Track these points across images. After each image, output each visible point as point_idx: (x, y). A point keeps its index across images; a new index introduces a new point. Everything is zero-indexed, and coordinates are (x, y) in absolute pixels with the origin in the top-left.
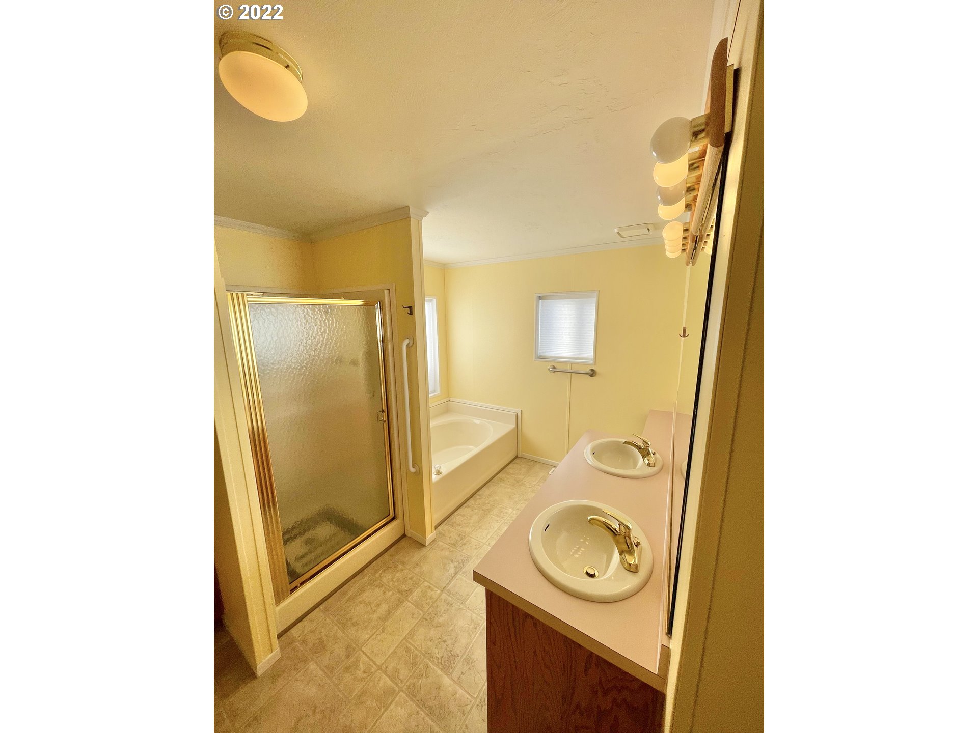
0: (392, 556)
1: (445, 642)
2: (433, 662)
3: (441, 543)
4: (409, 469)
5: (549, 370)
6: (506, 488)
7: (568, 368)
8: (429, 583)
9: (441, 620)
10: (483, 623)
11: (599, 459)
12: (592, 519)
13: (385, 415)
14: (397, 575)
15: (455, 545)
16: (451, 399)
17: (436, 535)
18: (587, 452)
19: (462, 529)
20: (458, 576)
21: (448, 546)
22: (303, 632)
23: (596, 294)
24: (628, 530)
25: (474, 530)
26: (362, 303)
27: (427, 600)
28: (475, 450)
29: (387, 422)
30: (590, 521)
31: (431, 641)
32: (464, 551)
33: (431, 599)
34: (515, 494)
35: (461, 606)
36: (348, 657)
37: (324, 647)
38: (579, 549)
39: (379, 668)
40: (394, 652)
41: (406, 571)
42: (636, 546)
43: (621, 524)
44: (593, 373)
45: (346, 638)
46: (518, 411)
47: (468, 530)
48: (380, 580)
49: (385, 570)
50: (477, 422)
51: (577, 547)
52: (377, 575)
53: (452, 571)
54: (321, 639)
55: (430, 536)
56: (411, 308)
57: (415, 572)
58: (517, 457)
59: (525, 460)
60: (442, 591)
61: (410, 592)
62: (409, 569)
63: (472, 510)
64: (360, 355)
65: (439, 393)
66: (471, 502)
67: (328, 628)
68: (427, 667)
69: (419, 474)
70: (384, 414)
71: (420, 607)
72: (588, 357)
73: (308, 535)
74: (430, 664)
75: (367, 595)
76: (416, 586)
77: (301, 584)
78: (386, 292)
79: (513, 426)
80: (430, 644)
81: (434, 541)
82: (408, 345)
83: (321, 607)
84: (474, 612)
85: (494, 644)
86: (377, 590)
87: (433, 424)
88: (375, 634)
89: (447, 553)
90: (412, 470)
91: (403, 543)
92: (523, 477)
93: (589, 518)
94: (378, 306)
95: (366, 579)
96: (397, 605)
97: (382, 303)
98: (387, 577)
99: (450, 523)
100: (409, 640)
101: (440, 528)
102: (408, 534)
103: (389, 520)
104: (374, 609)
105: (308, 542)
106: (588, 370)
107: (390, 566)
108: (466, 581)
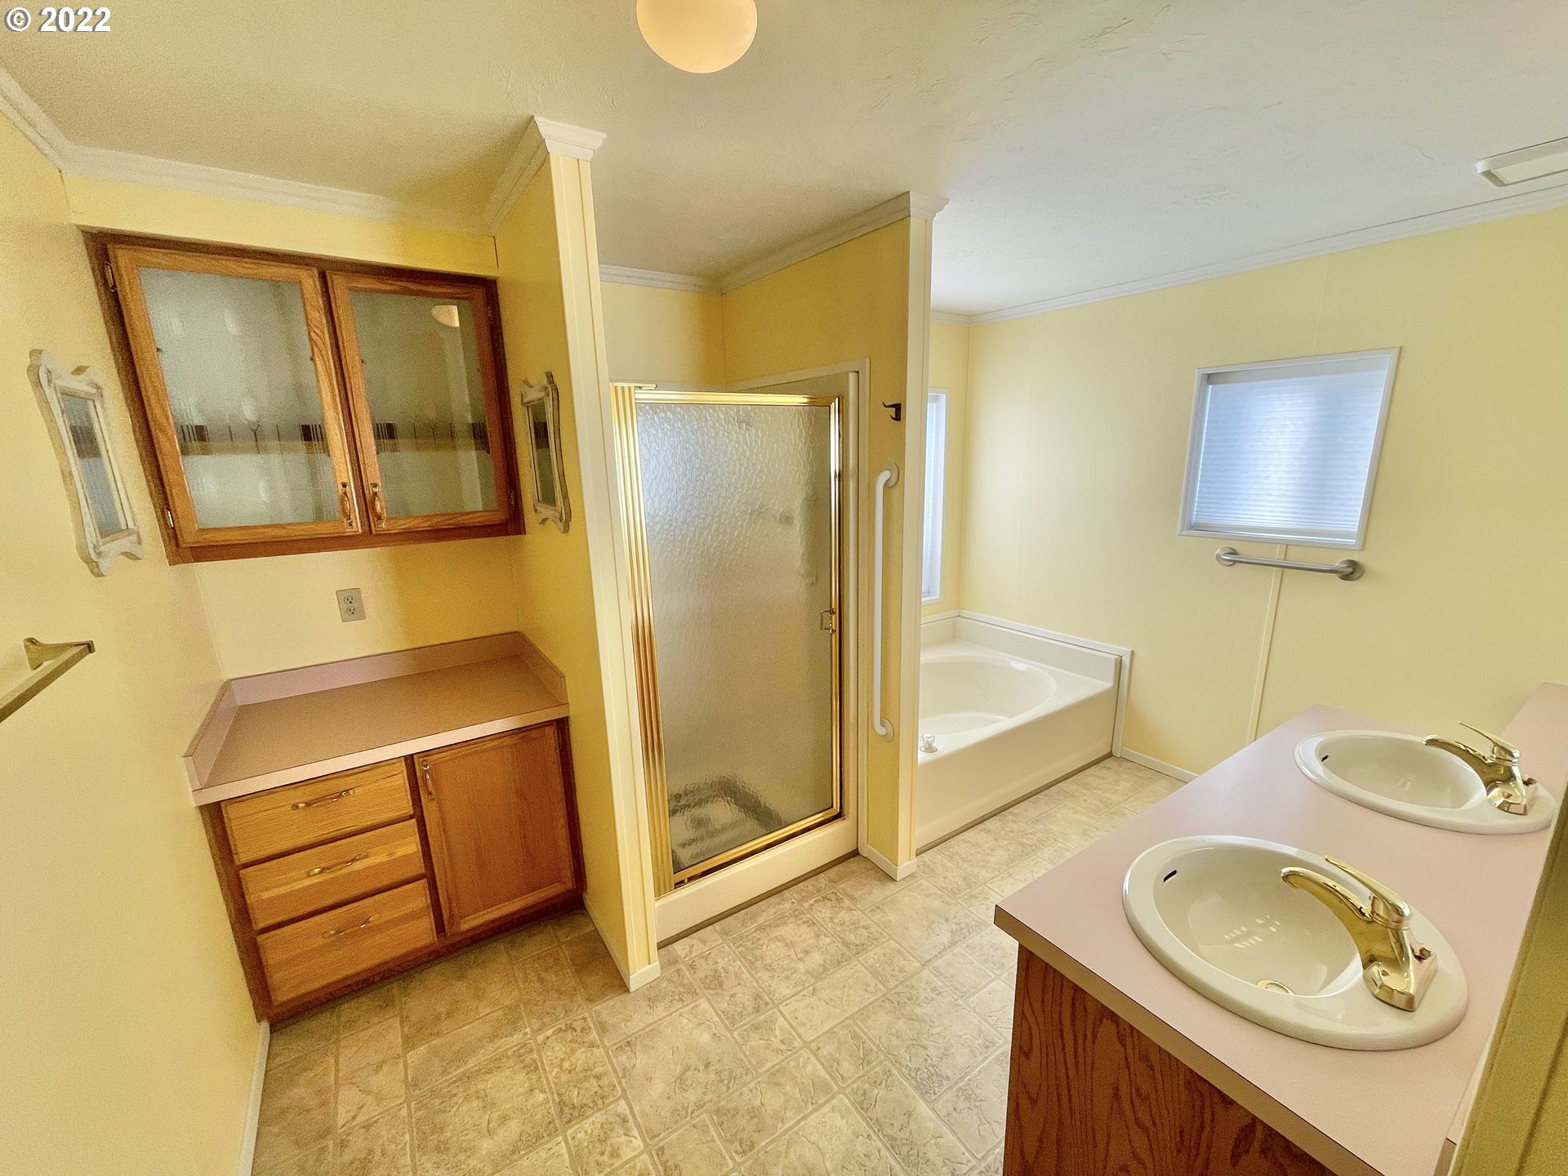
0: (833, 881)
1: (925, 1048)
2: (899, 1070)
3: (926, 884)
4: (873, 726)
5: (1218, 558)
6: (1076, 812)
7: (1277, 555)
8: (900, 945)
9: (918, 1010)
10: (1004, 1044)
11: (1339, 769)
12: (1294, 874)
13: (835, 618)
14: (842, 914)
15: (954, 894)
16: (964, 613)
17: (918, 866)
18: (1307, 750)
19: (970, 869)
20: (958, 949)
21: (939, 892)
22: (691, 952)
23: (1389, 359)
24: (1396, 917)
25: (997, 876)
26: (806, 400)
27: (893, 970)
28: (1005, 723)
29: (838, 631)
30: (1286, 877)
31: (897, 1038)
32: (973, 909)
33: (900, 971)
34: (1097, 829)
35: (960, 1002)
36: (757, 1010)
37: (721, 985)
38: (1249, 934)
39: (806, 1045)
40: (831, 1031)
41: (857, 913)
42: (1416, 957)
43: (1377, 897)
44: (1352, 571)
45: (755, 984)
46: (1124, 651)
47: (984, 874)
48: (810, 914)
49: (819, 900)
50: (1020, 666)
51: (1244, 929)
52: (806, 905)
53: (945, 938)
54: (716, 971)
55: (905, 865)
56: (898, 408)
57: (873, 919)
58: (1110, 755)
59: (1130, 764)
60: (923, 965)
61: (861, 949)
62: (863, 912)
63: (996, 839)
64: (797, 504)
65: (938, 597)
66: (992, 824)
67: (726, 959)
68: (889, 1074)
69: (892, 739)
70: (834, 616)
71: (880, 978)
72: (1343, 529)
73: (697, 812)
74: (895, 1072)
75: (788, 931)
76: (875, 942)
77: (691, 879)
78: (852, 376)
79: (1107, 684)
80: (895, 1041)
81: (912, 876)
82: (886, 484)
83: (717, 926)
84: (986, 1020)
85: (1027, 1055)
86: (804, 928)
87: (926, 657)
88: (802, 994)
89: (937, 904)
90: (881, 731)
91: (852, 864)
92: (1121, 799)
93: (1285, 870)
94: (834, 406)
95: (787, 905)
96: (839, 963)
97: (842, 399)
98: (823, 913)
99: (947, 853)
100: (858, 1022)
101: (926, 856)
102: (863, 852)
103: (828, 816)
104: (800, 956)
105: (698, 823)
106: (1337, 564)
107: (828, 897)
108: (972, 963)
